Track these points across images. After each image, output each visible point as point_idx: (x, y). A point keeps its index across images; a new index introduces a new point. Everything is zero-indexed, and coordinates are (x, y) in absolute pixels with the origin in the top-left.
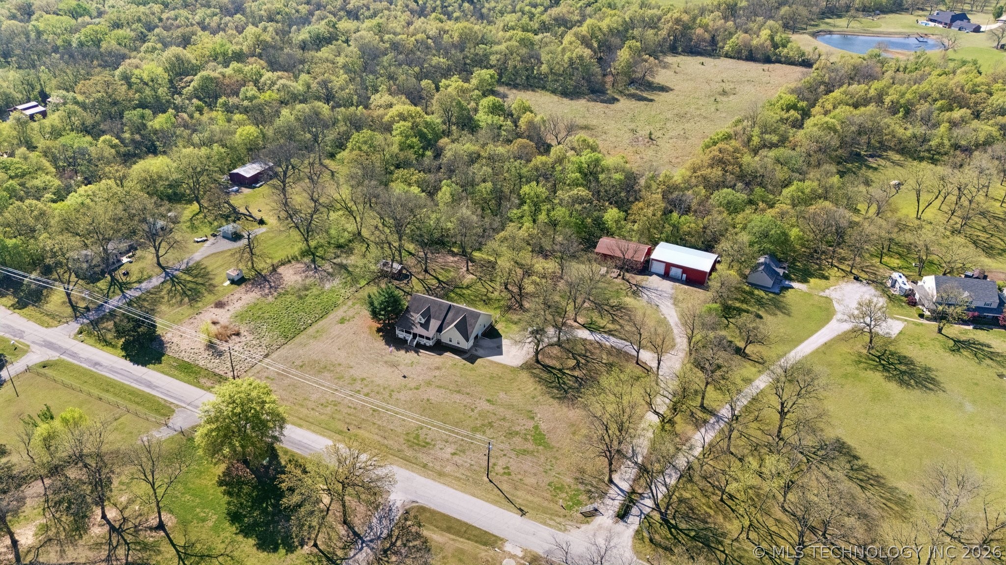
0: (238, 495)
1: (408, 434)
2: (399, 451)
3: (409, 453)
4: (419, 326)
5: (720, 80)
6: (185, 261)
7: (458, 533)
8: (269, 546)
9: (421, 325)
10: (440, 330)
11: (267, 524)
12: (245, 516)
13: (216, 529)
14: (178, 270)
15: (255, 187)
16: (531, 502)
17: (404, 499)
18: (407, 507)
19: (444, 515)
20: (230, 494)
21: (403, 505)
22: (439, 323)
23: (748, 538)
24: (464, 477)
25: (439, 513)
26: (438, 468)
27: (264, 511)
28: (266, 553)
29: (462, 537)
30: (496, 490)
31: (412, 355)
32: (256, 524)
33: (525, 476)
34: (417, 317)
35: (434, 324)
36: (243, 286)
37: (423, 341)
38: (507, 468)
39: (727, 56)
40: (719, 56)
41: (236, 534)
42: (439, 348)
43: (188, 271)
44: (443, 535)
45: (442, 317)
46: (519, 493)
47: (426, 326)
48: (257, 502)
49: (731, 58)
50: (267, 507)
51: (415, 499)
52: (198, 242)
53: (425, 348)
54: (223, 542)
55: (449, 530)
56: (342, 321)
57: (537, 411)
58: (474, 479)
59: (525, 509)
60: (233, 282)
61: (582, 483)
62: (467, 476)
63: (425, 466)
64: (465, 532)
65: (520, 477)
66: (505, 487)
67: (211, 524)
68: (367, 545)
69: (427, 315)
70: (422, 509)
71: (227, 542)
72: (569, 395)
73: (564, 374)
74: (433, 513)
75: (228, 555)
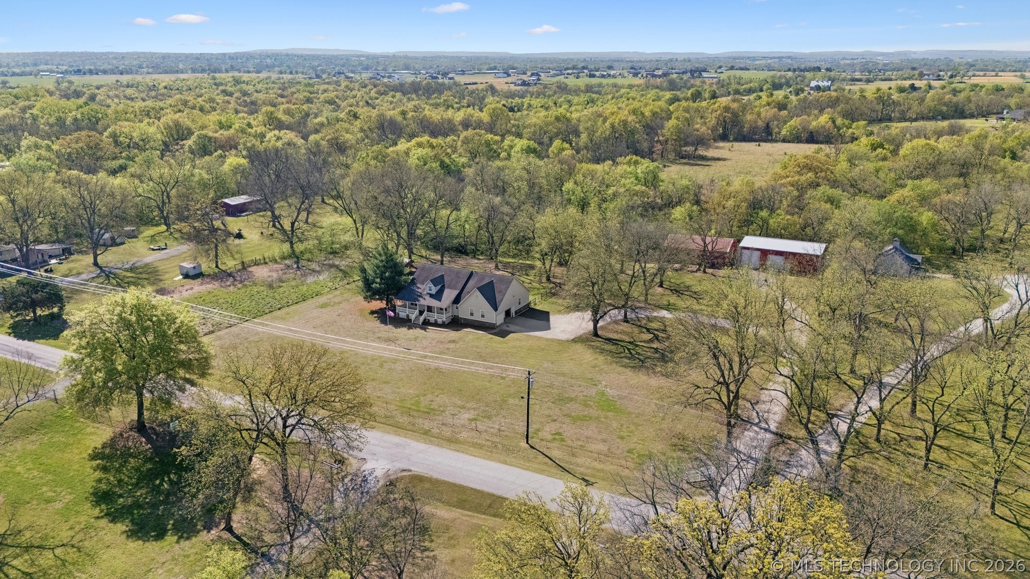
0: (119, 471)
1: (402, 401)
2: (386, 417)
3: (404, 420)
4: (427, 297)
5: (783, 153)
6: (132, 263)
7: (478, 509)
8: (148, 533)
9: (431, 296)
10: (457, 300)
11: (154, 506)
12: (121, 496)
13: (66, 513)
14: (120, 269)
15: (240, 216)
16: (603, 471)
17: (388, 467)
18: (392, 477)
19: (455, 485)
20: (105, 469)
21: (387, 474)
22: (456, 292)
23: (994, 513)
24: (489, 444)
25: (445, 483)
26: (448, 434)
27: (157, 490)
28: (140, 542)
29: (484, 513)
30: (541, 457)
31: (418, 332)
32: (137, 505)
33: (588, 442)
34: (426, 288)
35: (449, 295)
36: (199, 280)
37: (434, 317)
38: (560, 434)
39: (784, 141)
40: (776, 141)
41: (98, 518)
42: (456, 323)
43: (131, 270)
44: (451, 511)
45: (460, 286)
46: (580, 461)
47: (438, 296)
48: (145, 478)
49: (789, 142)
50: (161, 484)
51: (407, 467)
52: (153, 250)
53: (436, 324)
54: (71, 528)
55: (461, 504)
56: (323, 306)
57: (601, 378)
58: (504, 446)
59: (592, 480)
60: (186, 276)
61: (684, 450)
62: (493, 442)
63: (426, 433)
64: (490, 506)
65: (580, 443)
66: (555, 453)
67: (58, 505)
68: (318, 526)
69: (440, 282)
70: (419, 479)
71: (77, 529)
72: (647, 364)
73: (637, 346)
74: (436, 483)
75: (73, 546)
